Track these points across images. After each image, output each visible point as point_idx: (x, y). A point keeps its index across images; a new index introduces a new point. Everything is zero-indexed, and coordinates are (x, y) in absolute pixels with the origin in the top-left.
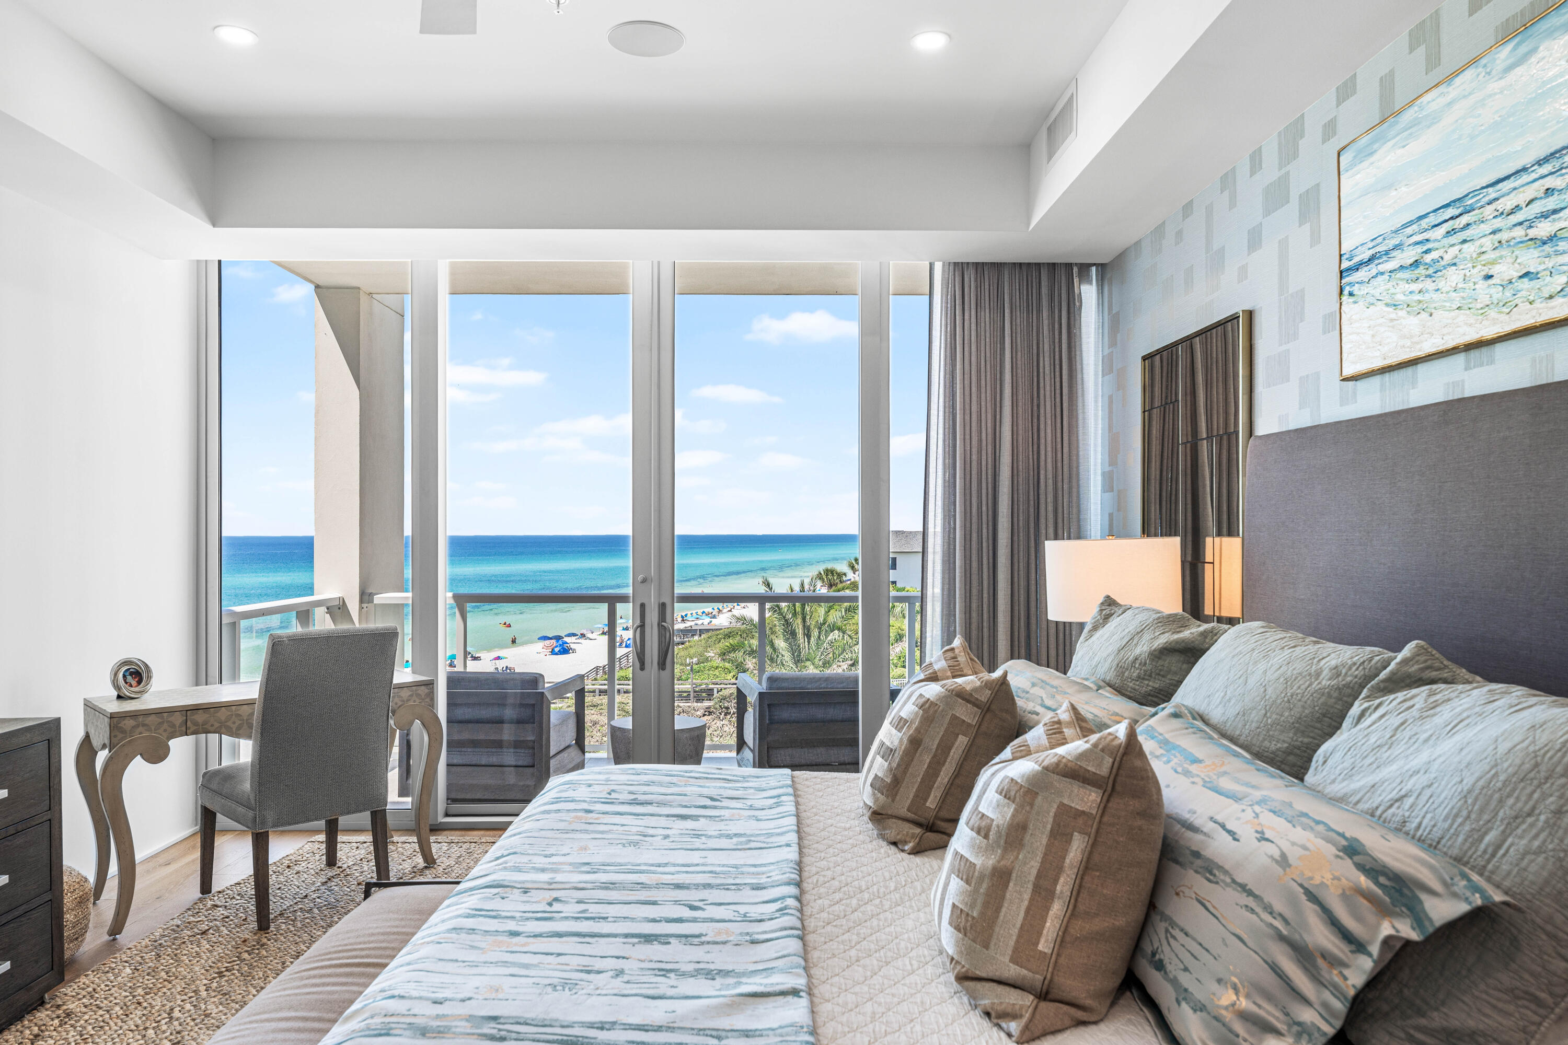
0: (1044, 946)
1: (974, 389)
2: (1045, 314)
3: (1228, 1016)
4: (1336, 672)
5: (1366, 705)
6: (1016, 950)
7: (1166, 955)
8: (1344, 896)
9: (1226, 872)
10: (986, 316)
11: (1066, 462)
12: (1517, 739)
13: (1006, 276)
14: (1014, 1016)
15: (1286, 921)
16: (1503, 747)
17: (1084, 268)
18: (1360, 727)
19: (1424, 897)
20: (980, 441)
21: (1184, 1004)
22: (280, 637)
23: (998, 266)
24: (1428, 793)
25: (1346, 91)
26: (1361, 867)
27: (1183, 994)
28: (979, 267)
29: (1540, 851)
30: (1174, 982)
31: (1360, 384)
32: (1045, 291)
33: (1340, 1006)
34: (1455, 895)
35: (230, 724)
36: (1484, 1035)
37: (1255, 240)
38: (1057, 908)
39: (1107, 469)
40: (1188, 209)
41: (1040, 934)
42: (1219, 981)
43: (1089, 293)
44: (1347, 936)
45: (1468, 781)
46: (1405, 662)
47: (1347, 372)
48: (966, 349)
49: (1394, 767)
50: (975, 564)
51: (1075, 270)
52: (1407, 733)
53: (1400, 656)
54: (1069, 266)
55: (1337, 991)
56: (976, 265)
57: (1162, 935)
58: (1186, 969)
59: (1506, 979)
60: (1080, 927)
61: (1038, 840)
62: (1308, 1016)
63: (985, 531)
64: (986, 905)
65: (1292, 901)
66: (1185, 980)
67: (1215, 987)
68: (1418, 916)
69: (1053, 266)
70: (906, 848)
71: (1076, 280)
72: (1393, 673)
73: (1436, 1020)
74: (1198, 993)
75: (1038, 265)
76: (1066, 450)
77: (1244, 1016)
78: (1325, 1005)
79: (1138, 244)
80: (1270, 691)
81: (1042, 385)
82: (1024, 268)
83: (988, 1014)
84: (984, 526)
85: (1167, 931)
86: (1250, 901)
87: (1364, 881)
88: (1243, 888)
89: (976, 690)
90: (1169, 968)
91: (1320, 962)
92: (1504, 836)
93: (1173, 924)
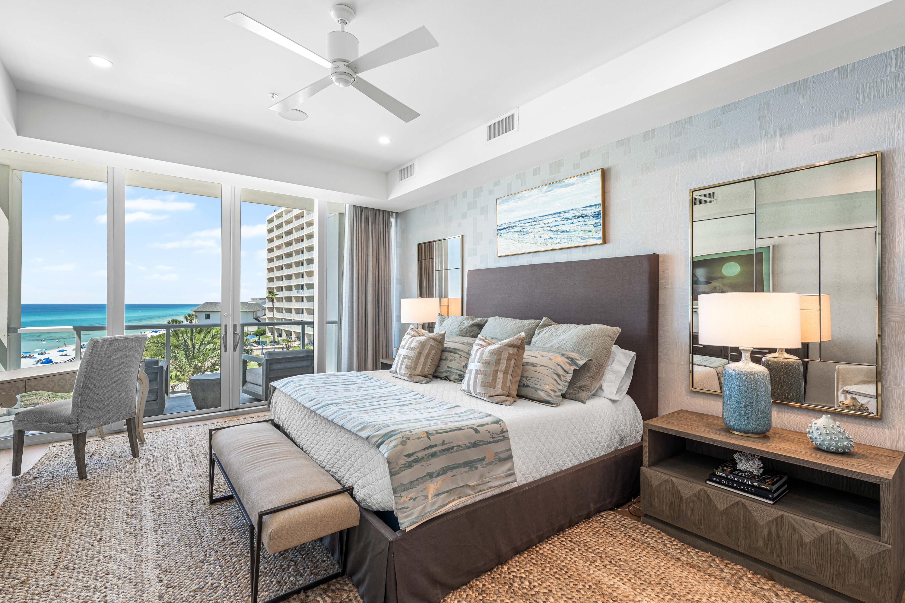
0: (508, 385)
1: (360, 249)
2: (381, 226)
3: (549, 390)
4: (529, 325)
5: (539, 331)
6: (502, 387)
7: (528, 383)
8: (564, 363)
9: (538, 364)
10: (364, 225)
11: (387, 275)
12: (581, 332)
13: (370, 212)
14: (506, 401)
15: (555, 370)
16: (579, 334)
17: (392, 212)
18: (539, 336)
19: (577, 361)
20: (362, 266)
21: (538, 391)
22: (97, 340)
23: (367, 209)
24: (566, 344)
25: (497, 183)
26: (565, 357)
27: (536, 389)
28: (361, 208)
29: (591, 350)
30: (534, 388)
31: (502, 258)
32: (381, 219)
33: (567, 384)
34: (582, 359)
35: (49, 385)
36: (586, 385)
37: (464, 216)
38: (509, 376)
40: (437, 202)
41: (506, 383)
42: (545, 384)
43: (393, 220)
44: (565, 371)
45: (575, 341)
46: (544, 321)
47: (499, 255)
48: (357, 235)
49: (555, 341)
50: (360, 308)
51: (390, 213)
52: (554, 335)
53: (543, 320)
54: (388, 212)
55: (566, 381)
56: (360, 207)
57: (525, 380)
58: (536, 384)
59: (588, 374)
60: (514, 380)
61: (504, 362)
62: (560, 387)
63: (363, 296)
65: (555, 366)
66: (536, 386)
67: (545, 386)
68: (576, 364)
69: (383, 211)
70: (423, 382)
71: (390, 217)
72: (543, 324)
73: (578, 385)
74: (542, 388)
75: (379, 210)
76: (387, 271)
77: (551, 390)
78: (564, 385)
79: (415, 208)
80: (514, 330)
81: (380, 249)
82: (375, 210)
83: (497, 403)
84: (363, 295)
85: (526, 379)
86: (546, 368)
87: (567, 360)
88: (544, 366)
89: (437, 336)
90: (530, 386)
91: (562, 377)
92: (584, 349)
93: (527, 377)
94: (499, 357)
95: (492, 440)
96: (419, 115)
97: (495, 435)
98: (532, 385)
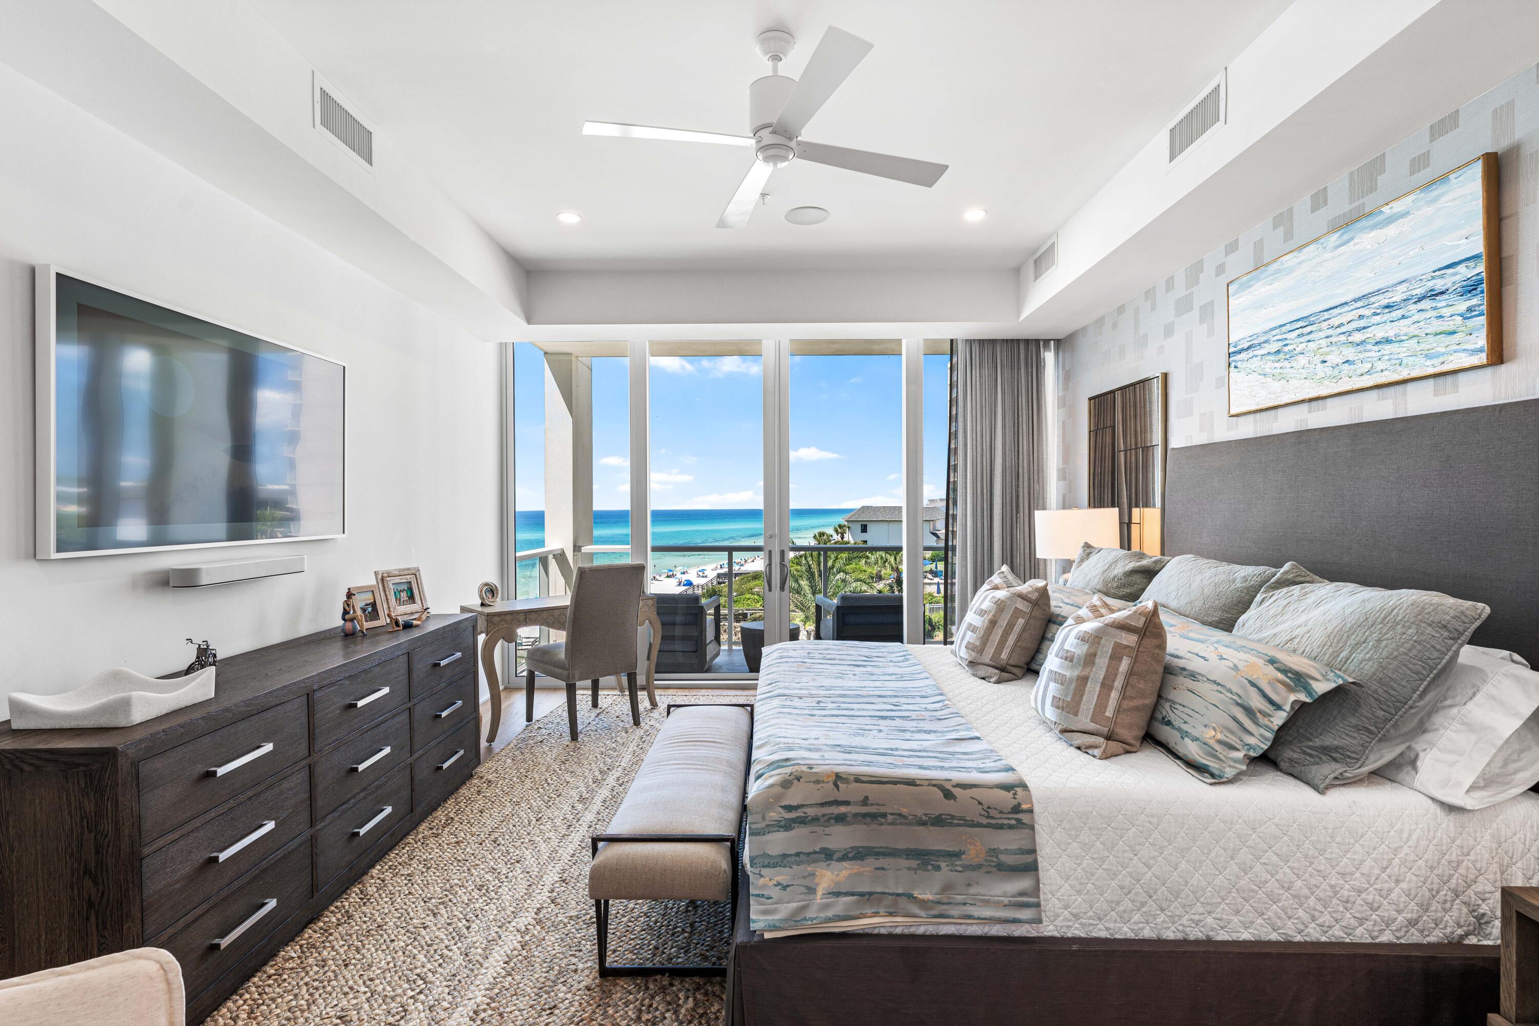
0: (1109, 713)
1: (979, 417)
2: (1023, 370)
3: (1212, 742)
4: (1245, 579)
5: (1264, 596)
6: (1093, 716)
7: (1172, 717)
8: (1270, 683)
9: (1203, 676)
10: (986, 372)
11: (1036, 462)
12: (1355, 607)
13: (998, 347)
14: (1096, 747)
15: (1239, 696)
16: (1348, 611)
17: (1047, 342)
18: (1261, 608)
19: (1311, 682)
20: (982, 449)
21: (1186, 739)
22: (584, 568)
23: (993, 342)
24: (1308, 635)
25: (1232, 248)
26: (1278, 669)
27: (1184, 734)
28: (982, 342)
29: (1370, 659)
30: (1179, 729)
31: (1240, 419)
32: (1022, 356)
33: (1270, 736)
34: (1328, 680)
35: (548, 620)
36: (1342, 748)
37: (1169, 331)
38: (1114, 695)
39: (1061, 466)
40: (1121, 309)
41: (1106, 707)
42: (1205, 726)
43: (1049, 357)
44: (1271, 702)
45: (1330, 629)
46: (1286, 573)
47: (1233, 412)
48: (974, 392)
49: (1286, 625)
50: (979, 526)
51: (1042, 343)
52: (1292, 608)
53: (1282, 570)
54: (1037, 341)
55: (1267, 728)
56: (980, 341)
57: (1168, 709)
58: (1185, 722)
59: (1353, 721)
60: (1127, 704)
61: (1102, 662)
62: (1251, 741)
63: (985, 505)
64: (1075, 694)
65: (1243, 687)
66: (1185, 727)
67: (1203, 729)
68: (1308, 691)
69: (1027, 341)
70: (992, 680)
71: (1042, 350)
72: (1279, 579)
73: (1317, 742)
74: (1194, 733)
75: (1018, 341)
76: (1035, 455)
77: (1220, 742)
78: (1262, 735)
79: (1084, 329)
80: (1206, 590)
81: (1020, 414)
82: (1009, 342)
83: (1079, 748)
84: (985, 502)
85: (1171, 706)
86: (1219, 688)
87: (1280, 676)
88: (1215, 682)
89: (1029, 593)
90: (1174, 723)
91: (1258, 715)
92: (1351, 653)
93: (1174, 703)
94: (1092, 650)
95: (985, 821)
96: (945, 167)
97: (993, 813)
98: (1177, 722)
